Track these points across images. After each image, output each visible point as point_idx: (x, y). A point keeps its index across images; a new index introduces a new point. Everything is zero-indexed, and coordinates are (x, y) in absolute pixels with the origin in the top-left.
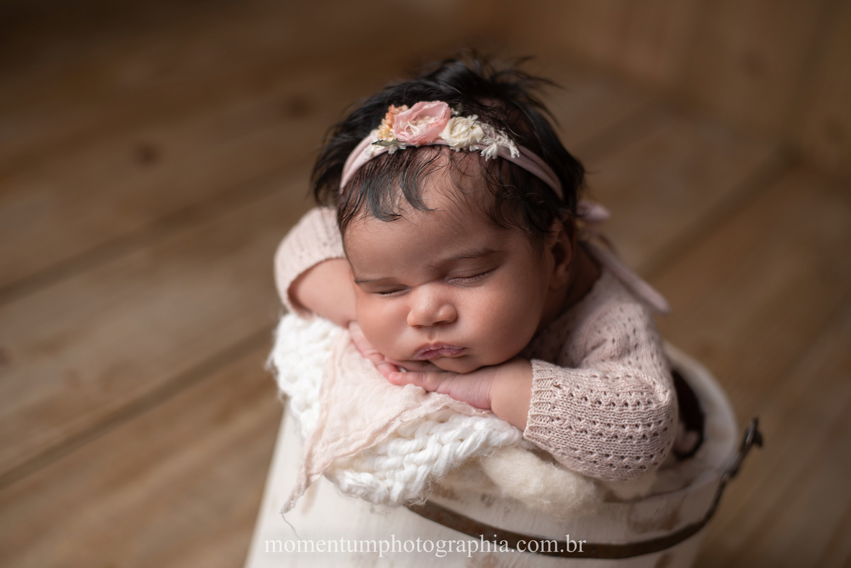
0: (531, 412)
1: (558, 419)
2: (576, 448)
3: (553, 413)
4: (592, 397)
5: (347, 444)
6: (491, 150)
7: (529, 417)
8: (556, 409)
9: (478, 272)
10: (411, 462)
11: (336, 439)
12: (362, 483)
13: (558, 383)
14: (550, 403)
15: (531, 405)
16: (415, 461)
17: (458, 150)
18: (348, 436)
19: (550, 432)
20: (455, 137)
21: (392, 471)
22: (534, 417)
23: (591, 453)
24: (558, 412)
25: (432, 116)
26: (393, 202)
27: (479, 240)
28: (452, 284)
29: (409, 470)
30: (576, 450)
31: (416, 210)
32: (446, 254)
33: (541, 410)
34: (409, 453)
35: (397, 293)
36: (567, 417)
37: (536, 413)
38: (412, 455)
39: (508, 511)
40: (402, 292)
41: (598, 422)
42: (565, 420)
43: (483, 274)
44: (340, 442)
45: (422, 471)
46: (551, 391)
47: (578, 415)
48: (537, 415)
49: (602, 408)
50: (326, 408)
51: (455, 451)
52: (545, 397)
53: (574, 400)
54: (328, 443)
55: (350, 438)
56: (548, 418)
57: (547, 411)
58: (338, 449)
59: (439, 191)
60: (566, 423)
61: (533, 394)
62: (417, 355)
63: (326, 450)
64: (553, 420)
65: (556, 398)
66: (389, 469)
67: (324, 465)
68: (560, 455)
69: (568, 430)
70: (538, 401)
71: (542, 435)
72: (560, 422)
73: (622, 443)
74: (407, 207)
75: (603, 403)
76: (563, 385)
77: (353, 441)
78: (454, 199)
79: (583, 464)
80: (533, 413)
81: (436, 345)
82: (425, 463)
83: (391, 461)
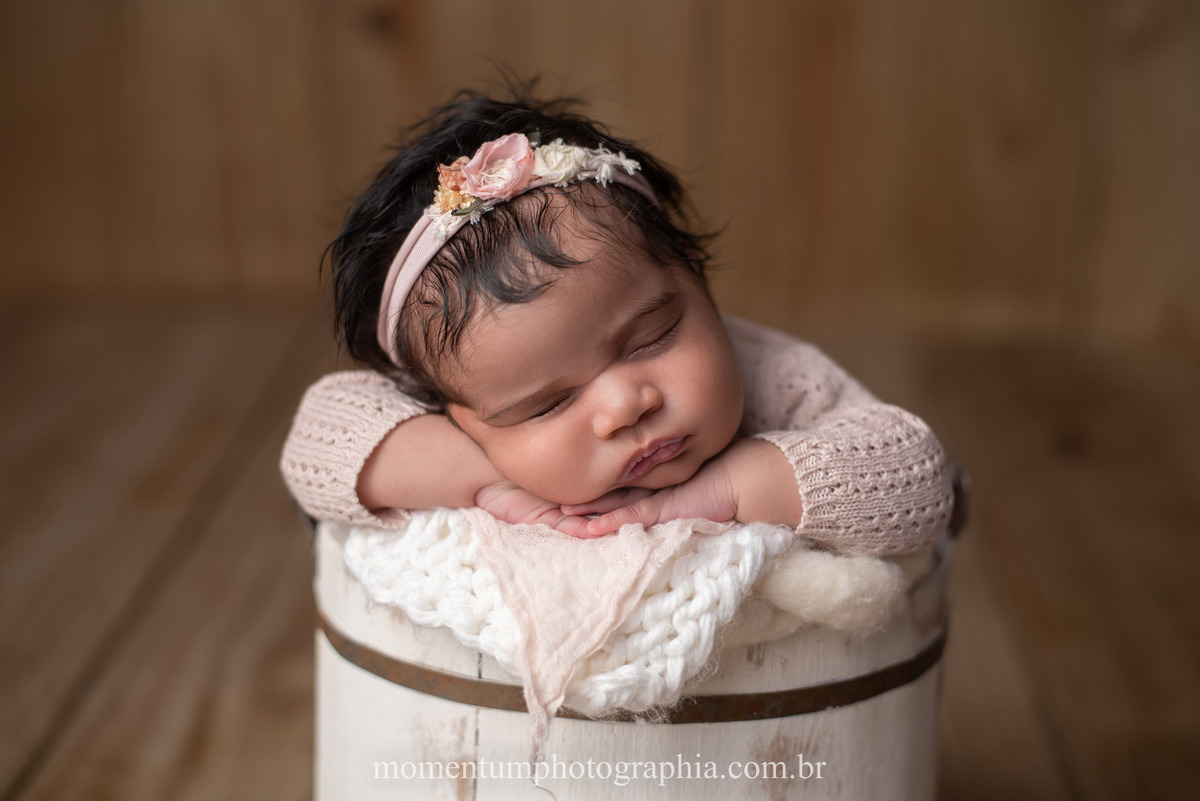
0: (803, 490)
1: (839, 485)
2: (873, 515)
3: (830, 480)
4: (860, 443)
5: (585, 636)
6: (604, 173)
7: (803, 498)
8: (830, 474)
9: (665, 329)
10: (686, 619)
11: (565, 638)
12: (626, 681)
13: (814, 444)
14: (820, 469)
15: (799, 482)
16: (690, 615)
17: (565, 185)
18: (580, 624)
19: (834, 508)
20: (556, 168)
21: (659, 648)
22: (808, 494)
23: (890, 515)
24: (834, 477)
25: (505, 157)
26: (525, 273)
27: (652, 287)
28: (637, 359)
29: (686, 633)
30: (871, 518)
31: (565, 270)
32: (622, 319)
33: (813, 482)
34: (678, 607)
35: (563, 405)
36: (849, 478)
37: (809, 489)
38: (682, 610)
39: (786, 661)
40: (568, 400)
41: (883, 472)
42: (847, 484)
43: (670, 330)
44: (574, 637)
45: (707, 625)
46: (813, 455)
47: (859, 471)
48: (812, 492)
49: (879, 453)
50: (521, 606)
51: (738, 578)
52: (811, 463)
53: (845, 454)
54: (556, 646)
55: (587, 624)
56: (827, 489)
57: (822, 481)
58: (576, 647)
59: (582, 236)
60: (850, 487)
61: (795, 467)
62: (626, 474)
63: (559, 658)
64: (833, 490)
65: (824, 460)
66: (653, 646)
67: (564, 679)
68: (853, 536)
69: (856, 495)
70: (805, 472)
71: (826, 515)
72: (843, 488)
73: (918, 488)
74: (548, 271)
75: (876, 446)
76: (822, 443)
77: (593, 627)
78: (603, 239)
79: (883, 537)
80: (805, 490)
81: (651, 446)
82: (706, 612)
83: (654, 633)
